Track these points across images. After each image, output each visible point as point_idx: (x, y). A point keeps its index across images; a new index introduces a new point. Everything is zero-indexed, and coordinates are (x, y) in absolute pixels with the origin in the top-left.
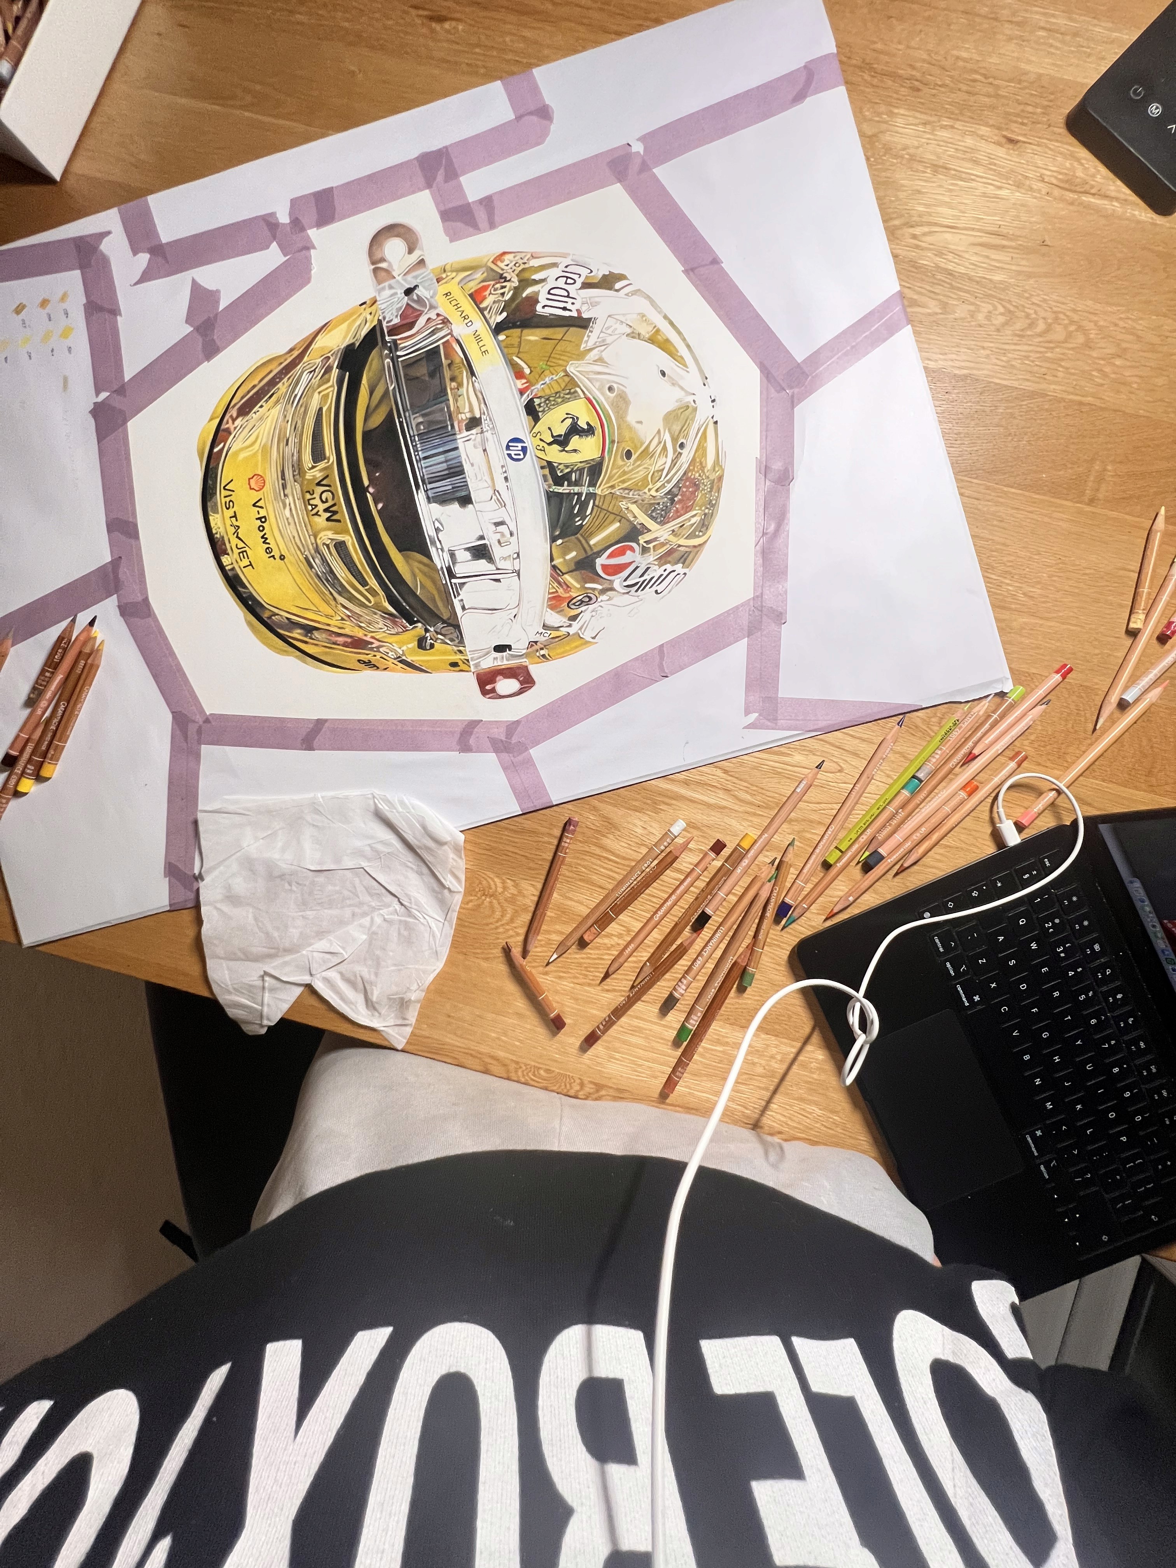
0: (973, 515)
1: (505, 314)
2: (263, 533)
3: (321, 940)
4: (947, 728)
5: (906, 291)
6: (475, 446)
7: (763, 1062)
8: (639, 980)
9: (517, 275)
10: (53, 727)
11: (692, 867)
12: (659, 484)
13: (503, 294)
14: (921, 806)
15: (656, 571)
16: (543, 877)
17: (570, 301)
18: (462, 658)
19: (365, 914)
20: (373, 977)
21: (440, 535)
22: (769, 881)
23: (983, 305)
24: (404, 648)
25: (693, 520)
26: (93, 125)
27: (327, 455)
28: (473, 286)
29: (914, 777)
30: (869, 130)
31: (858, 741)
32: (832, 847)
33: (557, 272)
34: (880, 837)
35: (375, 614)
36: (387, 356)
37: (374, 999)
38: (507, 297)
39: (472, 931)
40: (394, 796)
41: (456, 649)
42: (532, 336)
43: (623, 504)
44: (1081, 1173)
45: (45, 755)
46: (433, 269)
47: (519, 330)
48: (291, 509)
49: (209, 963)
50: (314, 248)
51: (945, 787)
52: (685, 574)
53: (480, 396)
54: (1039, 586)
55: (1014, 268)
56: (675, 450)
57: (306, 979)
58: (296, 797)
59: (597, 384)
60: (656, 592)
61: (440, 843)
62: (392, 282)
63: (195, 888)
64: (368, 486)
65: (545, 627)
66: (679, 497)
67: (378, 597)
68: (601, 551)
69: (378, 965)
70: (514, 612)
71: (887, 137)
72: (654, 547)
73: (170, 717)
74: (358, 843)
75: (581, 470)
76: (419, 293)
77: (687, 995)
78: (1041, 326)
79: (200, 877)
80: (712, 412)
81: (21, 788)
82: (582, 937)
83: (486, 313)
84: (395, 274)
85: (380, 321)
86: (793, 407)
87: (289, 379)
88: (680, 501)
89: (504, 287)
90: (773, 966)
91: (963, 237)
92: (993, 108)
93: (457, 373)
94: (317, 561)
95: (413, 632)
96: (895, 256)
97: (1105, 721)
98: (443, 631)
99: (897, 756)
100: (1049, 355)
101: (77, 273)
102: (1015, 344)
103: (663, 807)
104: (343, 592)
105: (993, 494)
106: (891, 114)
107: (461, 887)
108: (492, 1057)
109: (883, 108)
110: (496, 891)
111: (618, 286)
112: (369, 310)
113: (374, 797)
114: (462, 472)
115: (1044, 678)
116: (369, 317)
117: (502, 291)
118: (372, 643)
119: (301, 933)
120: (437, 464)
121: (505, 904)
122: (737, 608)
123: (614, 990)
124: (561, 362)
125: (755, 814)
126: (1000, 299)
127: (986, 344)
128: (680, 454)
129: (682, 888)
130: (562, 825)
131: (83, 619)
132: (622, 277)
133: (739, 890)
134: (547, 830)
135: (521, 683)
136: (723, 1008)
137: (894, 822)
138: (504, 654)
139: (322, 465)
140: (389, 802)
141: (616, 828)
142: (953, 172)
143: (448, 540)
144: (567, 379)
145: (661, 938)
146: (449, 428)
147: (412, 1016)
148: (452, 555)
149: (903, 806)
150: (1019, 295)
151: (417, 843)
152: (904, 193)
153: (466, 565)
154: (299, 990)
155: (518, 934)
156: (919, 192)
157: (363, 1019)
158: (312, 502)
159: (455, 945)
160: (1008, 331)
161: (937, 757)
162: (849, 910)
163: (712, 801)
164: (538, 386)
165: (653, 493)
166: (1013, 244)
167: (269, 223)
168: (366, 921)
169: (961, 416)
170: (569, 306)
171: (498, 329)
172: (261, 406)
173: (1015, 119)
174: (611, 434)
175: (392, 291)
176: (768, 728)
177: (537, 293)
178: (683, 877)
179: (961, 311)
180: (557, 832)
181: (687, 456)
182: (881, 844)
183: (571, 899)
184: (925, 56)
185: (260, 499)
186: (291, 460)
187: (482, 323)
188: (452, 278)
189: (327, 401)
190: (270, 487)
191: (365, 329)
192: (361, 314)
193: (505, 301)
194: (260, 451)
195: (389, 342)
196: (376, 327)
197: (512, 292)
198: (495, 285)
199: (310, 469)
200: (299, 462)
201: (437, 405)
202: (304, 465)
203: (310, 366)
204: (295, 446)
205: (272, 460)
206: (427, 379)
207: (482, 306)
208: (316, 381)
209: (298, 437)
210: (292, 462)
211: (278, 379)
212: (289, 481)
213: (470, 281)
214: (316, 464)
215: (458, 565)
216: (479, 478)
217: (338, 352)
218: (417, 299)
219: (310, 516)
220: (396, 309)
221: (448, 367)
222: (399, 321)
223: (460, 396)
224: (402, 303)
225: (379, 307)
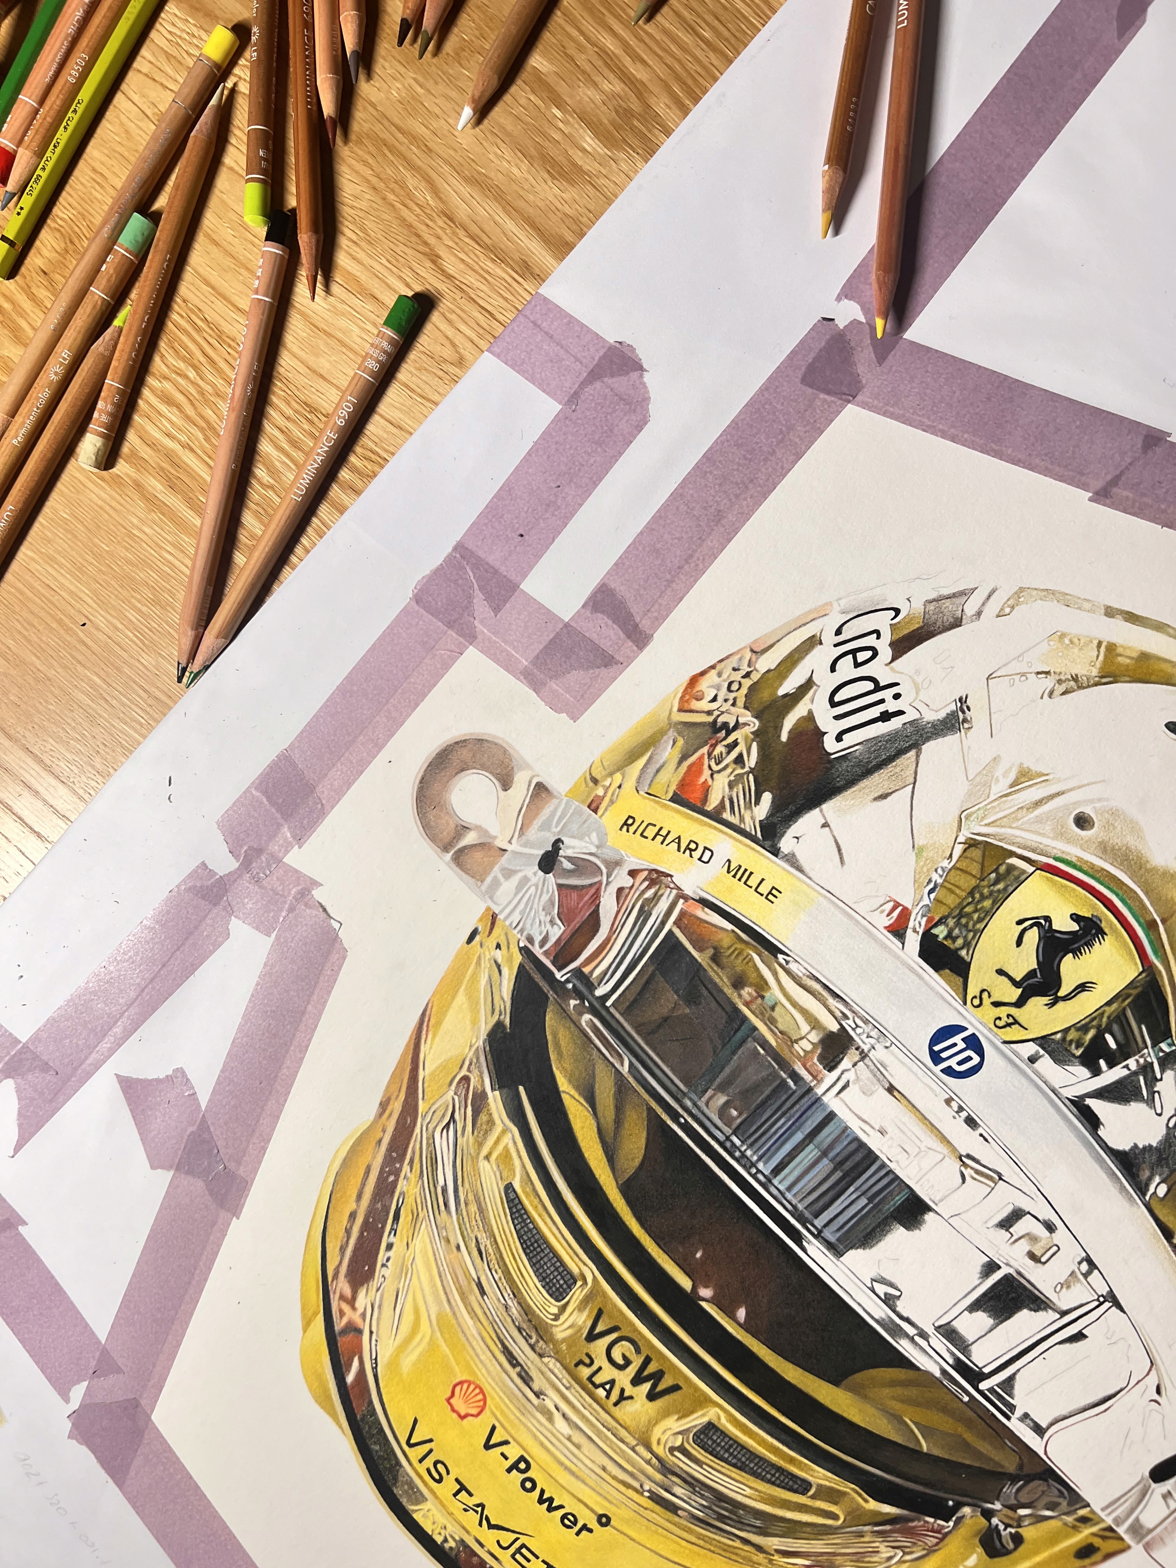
1: (767, 798)
2: (537, 1492)
6: (866, 1093)
9: (747, 706)
13: (739, 760)
17: (887, 694)
18: (1096, 1529)
21: (900, 1306)
27: (575, 1270)
28: (670, 778)
33: (825, 654)
35: (861, 1535)
36: (580, 1010)
38: (752, 761)
41: (1070, 1519)
46: (570, 791)
48: (564, 1415)
50: (318, 883)
53: (817, 987)
59: (1048, 828)
62: (504, 860)
64: (694, 1288)
67: (846, 1501)
70: (1152, 1381)
75: (1120, 1019)
76: (570, 853)
83: (727, 815)
84: (501, 843)
85: (526, 951)
87: (412, 1163)
89: (735, 744)
93: (739, 968)
94: (678, 1491)
95: (962, 1531)
98: (1024, 1498)
104: (767, 1525)
111: (970, 608)
112: (491, 941)
114: (870, 1157)
116: (499, 955)
117: (734, 754)
120: (809, 1169)
132: (967, 591)
139: (577, 1294)
143: (923, 1309)
144: (976, 853)
146: (791, 1083)
148: (949, 1333)
153: (991, 1341)
158: (598, 1380)
167: (205, 888)
170: (891, 706)
171: (771, 832)
172: (390, 1247)
174: (1140, 911)
175: (515, 880)
177: (810, 717)
185: (493, 1428)
186: (509, 1320)
187: (731, 841)
188: (620, 787)
189: (513, 1165)
190: (496, 1391)
191: (505, 983)
192: (479, 958)
193: (752, 771)
194: (438, 1334)
195: (568, 981)
196: (524, 966)
197: (755, 744)
198: (713, 750)
199: (556, 1317)
200: (526, 1315)
201: (740, 1052)
202: (541, 1315)
203: (439, 1114)
204: (502, 1288)
205: (471, 1339)
206: (687, 1011)
207: (711, 806)
208: (467, 1140)
209: (497, 1266)
210: (513, 1321)
211: (390, 1173)
212: (529, 1364)
213: (658, 771)
214: (564, 1298)
215: (973, 1348)
216: (913, 1151)
217: (478, 1059)
218: (573, 867)
219: (613, 1410)
220: (543, 910)
221: (713, 965)
222: (563, 928)
223: (773, 1008)
224: (548, 892)
225: (507, 923)
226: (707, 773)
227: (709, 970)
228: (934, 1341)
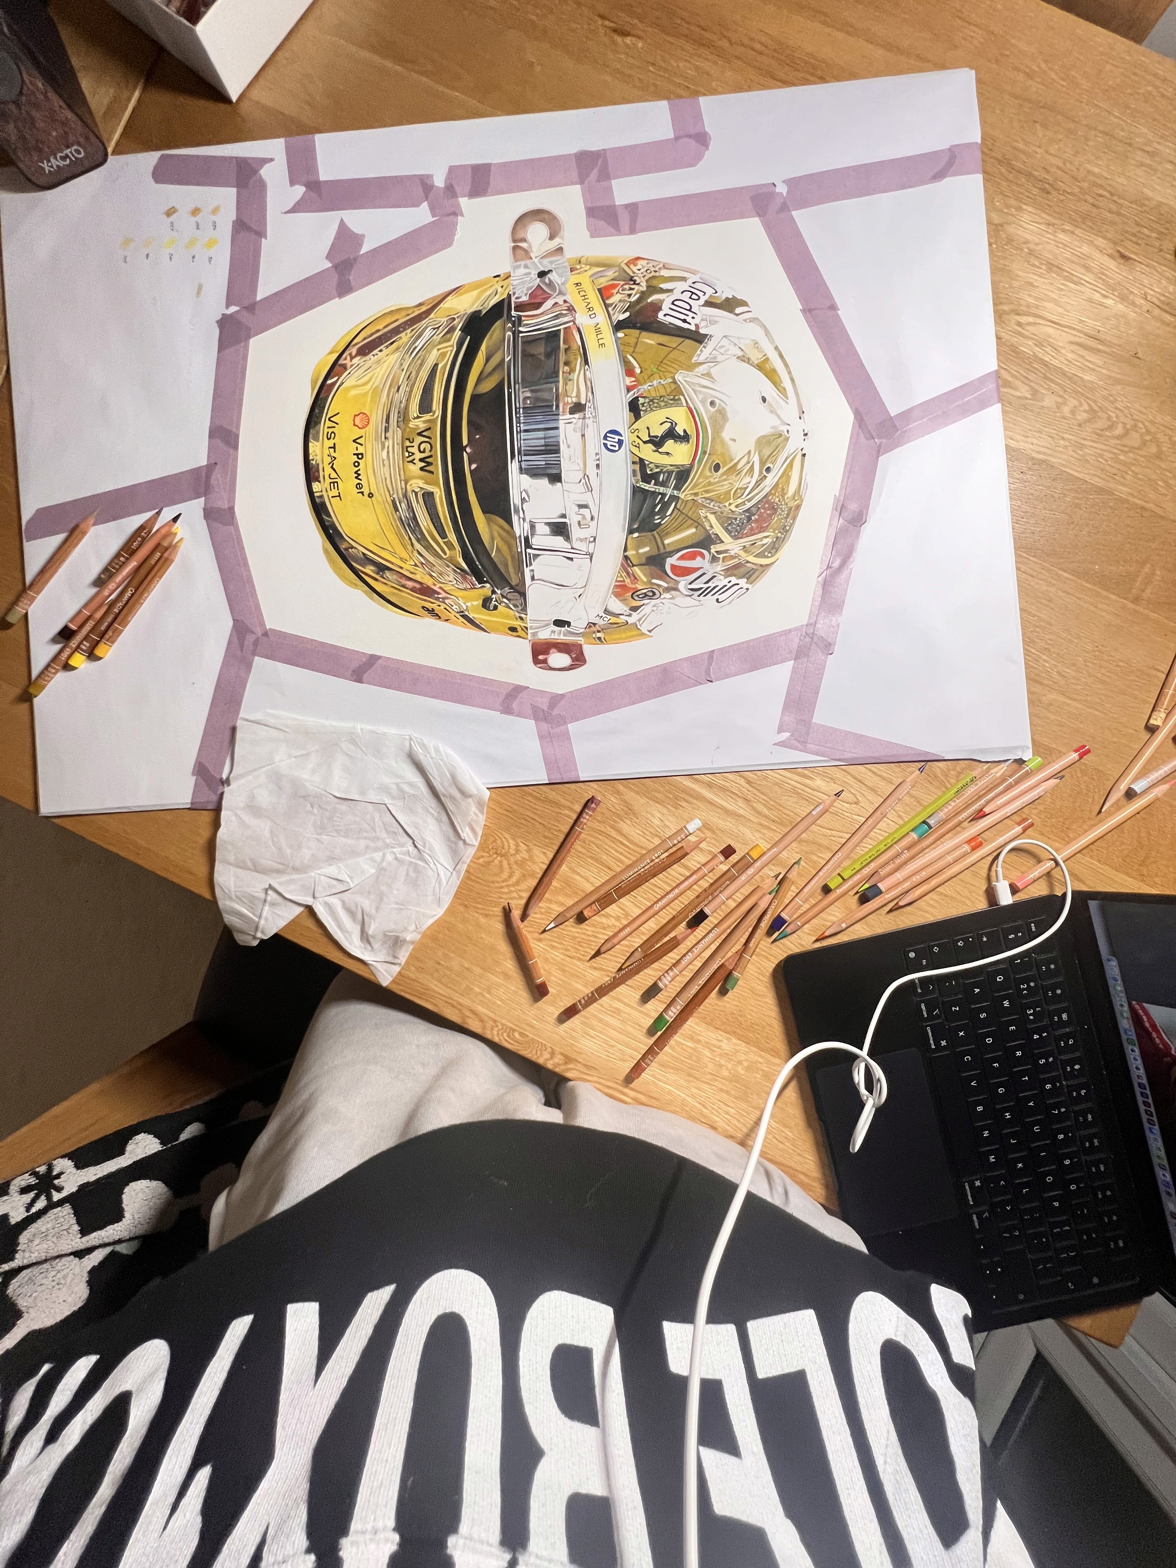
0: (1024, 590)
1: (627, 314)
2: (357, 469)
3: (330, 865)
4: (964, 782)
5: (1003, 372)
6: (575, 430)
7: (729, 1066)
8: (628, 964)
9: (647, 281)
10: (116, 610)
11: (699, 866)
12: (740, 501)
13: (630, 295)
14: (926, 851)
15: (721, 581)
16: (556, 848)
17: (691, 315)
18: (522, 624)
19: (377, 849)
20: (373, 911)
21: (525, 506)
22: (770, 893)
23: (1070, 399)
24: (469, 604)
25: (765, 541)
26: (278, 58)
27: (434, 409)
28: (603, 282)
29: (924, 822)
30: (996, 219)
31: (878, 778)
32: (835, 874)
33: (684, 286)
34: (883, 873)
35: (448, 566)
36: (510, 329)
37: (370, 933)
38: (633, 299)
39: (477, 886)
40: (430, 743)
41: (517, 614)
42: (649, 339)
43: (702, 513)
44: (1010, 1230)
45: (102, 637)
46: (569, 259)
47: (638, 331)
48: (388, 452)
49: (218, 866)
50: (462, 215)
51: (950, 838)
52: (747, 589)
53: (589, 384)
54: (1074, 668)
55: (1104, 371)
56: (761, 473)
57: (309, 901)
58: (335, 724)
59: (701, 397)
60: (717, 600)
61: (465, 794)
62: (528, 262)
63: (220, 791)
64: (466, 446)
65: (606, 611)
66: (756, 517)
67: (453, 552)
68: (672, 552)
69: (381, 899)
70: (580, 591)
71: (1011, 229)
72: (724, 558)
73: (231, 623)
74: (387, 780)
75: (670, 473)
76: (552, 278)
77: (671, 986)
78: (1119, 430)
79: (227, 782)
80: (802, 444)
81: (72, 662)
82: (582, 912)
83: (610, 309)
84: (533, 255)
85: (509, 296)
86: (878, 457)
87: (412, 330)
88: (756, 521)
89: (633, 289)
90: (756, 974)
91: (1063, 333)
92: (1113, 223)
93: (572, 358)
94: (403, 505)
95: (481, 591)
96: (998, 338)
97: (1112, 806)
98: (509, 596)
99: (912, 800)
100: (1122, 457)
101: (234, 190)
102: (1093, 441)
103: (684, 804)
104: (422, 539)
105: (1047, 574)
106: (1019, 209)
107: (476, 840)
108: (472, 1011)
109: (1013, 202)
110: (508, 852)
111: (738, 311)
112: (501, 283)
113: (411, 739)
114: (557, 451)
115: (1061, 754)
116: (500, 290)
117: (629, 292)
118: (439, 593)
119: (313, 855)
120: (535, 439)
121: (515, 867)
122: (790, 631)
123: (603, 970)
124: (671, 369)
125: (768, 828)
126: (1088, 398)
127: (1066, 436)
128: (765, 477)
129: (686, 884)
130: (584, 802)
131: (168, 514)
132: (743, 303)
133: (739, 897)
134: (568, 804)
135: (573, 660)
136: (702, 1007)
137: (898, 861)
138: (563, 629)
139: (427, 417)
140: (424, 745)
141: (634, 814)
142: (1067, 274)
143: (532, 511)
144: (673, 386)
145: (657, 928)
146: (555, 407)
147: (403, 956)
148: (533, 526)
149: (909, 848)
150: (1105, 398)
151: (443, 790)
152: (1018, 283)
153: (543, 538)
154: (300, 910)
155: (521, 898)
156: (1031, 284)
157: (354, 949)
158: (409, 449)
159: (457, 895)
160: (1089, 428)
161: (950, 807)
162: (839, 936)
163: (730, 807)
164: (646, 387)
165: (733, 508)
166: (1107, 350)
167: (425, 184)
168: (378, 856)
169: (1030, 496)
170: (689, 319)
171: (619, 326)
172: (381, 351)
173: (1132, 238)
174: (705, 445)
175: (527, 271)
176: (796, 749)
177: (662, 301)
178: (688, 874)
179: (1049, 401)
180: (578, 808)
181: (771, 480)
182: (882, 879)
183: (579, 874)
184: (1061, 165)
185: (361, 437)
186: (398, 406)
187: (605, 318)
188: (586, 271)
189: (444, 359)
190: (373, 427)
191: (494, 300)
192: (493, 285)
193: (630, 302)
194: (371, 392)
195: (514, 317)
196: (504, 300)
197: (638, 295)
198: (624, 285)
199: (415, 418)
200: (405, 409)
201: (547, 385)
202: (410, 414)
203: (435, 323)
204: (405, 394)
205: (380, 402)
206: (543, 358)
207: (608, 302)
208: (437, 338)
209: (410, 386)
210: (399, 408)
211: (402, 328)
212: (392, 426)
213: (602, 276)
214: (422, 415)
215: (535, 536)
216: (572, 460)
217: (464, 316)
218: (548, 283)
219: (406, 463)
220: (527, 288)
221: (564, 349)
222: (528, 299)
223: (570, 380)
224: (533, 284)
225: (512, 282)
227: (561, 351)
228: (526, 524)
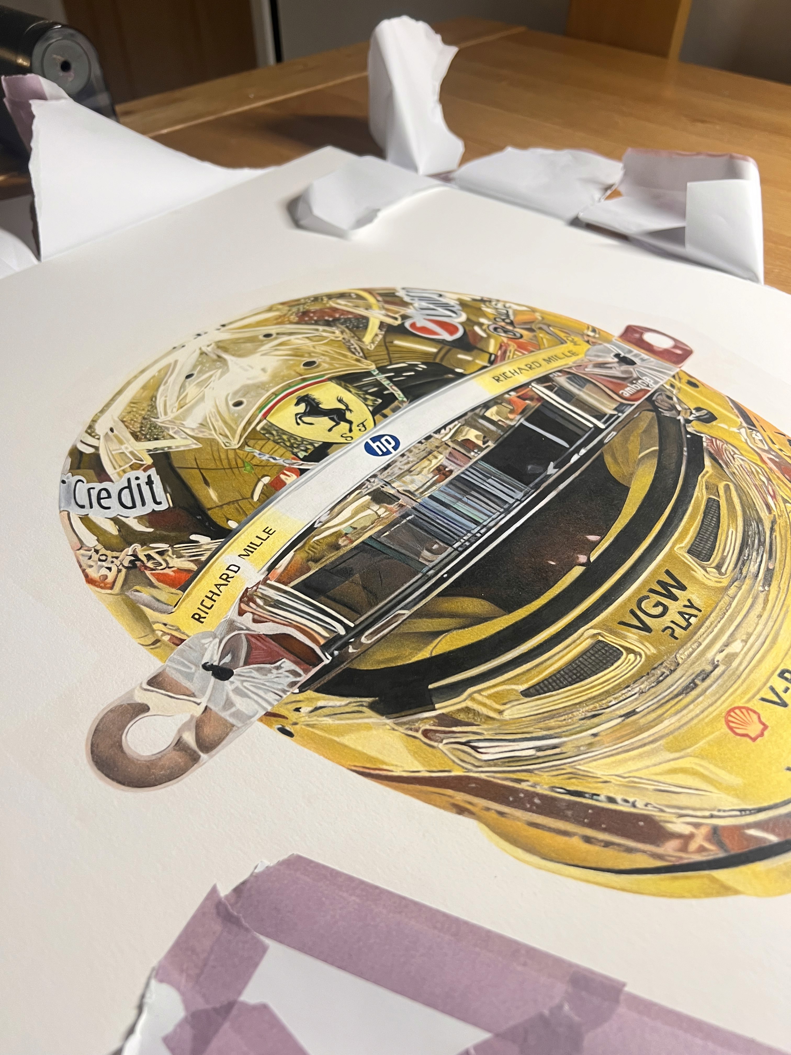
1: (193, 537)
9: (121, 550)
12: (324, 333)
13: (161, 553)
15: (420, 303)
17: (134, 483)
24: (734, 429)
28: (166, 592)
35: (733, 474)
38: (164, 546)
41: (675, 391)
42: (210, 496)
43: (370, 346)
47: (209, 512)
48: (725, 647)
50: (214, 890)
56: (276, 338)
64: (580, 565)
65: (562, 343)
75: (360, 388)
80: (212, 332)
83: (203, 558)
84: (199, 711)
89: (148, 555)
94: (753, 569)
98: (669, 408)
112: (293, 716)
117: (157, 557)
118: (772, 458)
124: (231, 456)
128: (278, 334)
135: (642, 334)
138: (628, 356)
139: (611, 639)
144: (252, 442)
146: (409, 518)
158: (683, 623)
164: (281, 462)
170: (143, 481)
172: (611, 800)
177: (140, 519)
181: (275, 329)
185: (763, 699)
186: (653, 690)
187: (223, 555)
188: (165, 625)
189: (503, 691)
190: (727, 699)
191: (331, 703)
192: (308, 725)
193: (171, 546)
194: (689, 750)
195: (332, 655)
196: (318, 688)
197: (151, 545)
198: (149, 568)
199: (638, 654)
200: (642, 677)
201: (389, 545)
202: (639, 665)
203: (462, 756)
204: (624, 697)
205: (683, 721)
206: (357, 575)
207: (193, 568)
208: (485, 730)
209: (604, 702)
210: (653, 687)
211: (533, 804)
212: (688, 674)
213: (158, 600)
214: (618, 649)
217: (404, 723)
218: (229, 655)
219: (705, 612)
220: (266, 675)
221: (321, 562)
222: (283, 660)
223: (355, 528)
224: (251, 672)
225: (275, 703)
226: (167, 571)
227: (325, 564)
